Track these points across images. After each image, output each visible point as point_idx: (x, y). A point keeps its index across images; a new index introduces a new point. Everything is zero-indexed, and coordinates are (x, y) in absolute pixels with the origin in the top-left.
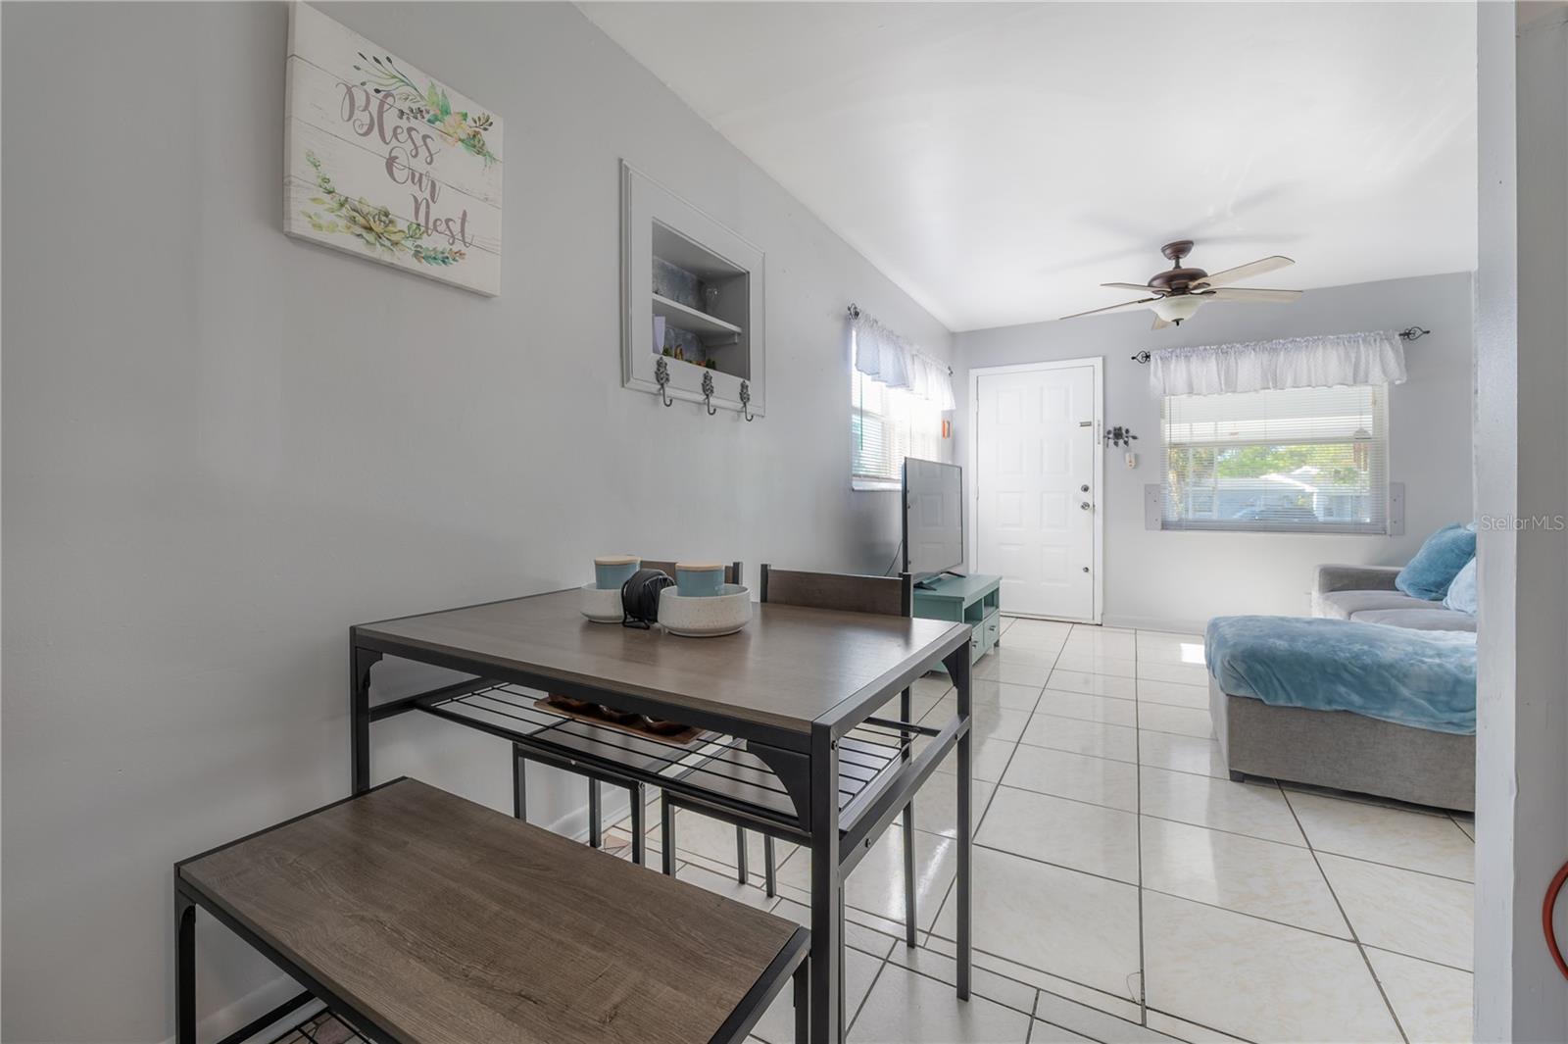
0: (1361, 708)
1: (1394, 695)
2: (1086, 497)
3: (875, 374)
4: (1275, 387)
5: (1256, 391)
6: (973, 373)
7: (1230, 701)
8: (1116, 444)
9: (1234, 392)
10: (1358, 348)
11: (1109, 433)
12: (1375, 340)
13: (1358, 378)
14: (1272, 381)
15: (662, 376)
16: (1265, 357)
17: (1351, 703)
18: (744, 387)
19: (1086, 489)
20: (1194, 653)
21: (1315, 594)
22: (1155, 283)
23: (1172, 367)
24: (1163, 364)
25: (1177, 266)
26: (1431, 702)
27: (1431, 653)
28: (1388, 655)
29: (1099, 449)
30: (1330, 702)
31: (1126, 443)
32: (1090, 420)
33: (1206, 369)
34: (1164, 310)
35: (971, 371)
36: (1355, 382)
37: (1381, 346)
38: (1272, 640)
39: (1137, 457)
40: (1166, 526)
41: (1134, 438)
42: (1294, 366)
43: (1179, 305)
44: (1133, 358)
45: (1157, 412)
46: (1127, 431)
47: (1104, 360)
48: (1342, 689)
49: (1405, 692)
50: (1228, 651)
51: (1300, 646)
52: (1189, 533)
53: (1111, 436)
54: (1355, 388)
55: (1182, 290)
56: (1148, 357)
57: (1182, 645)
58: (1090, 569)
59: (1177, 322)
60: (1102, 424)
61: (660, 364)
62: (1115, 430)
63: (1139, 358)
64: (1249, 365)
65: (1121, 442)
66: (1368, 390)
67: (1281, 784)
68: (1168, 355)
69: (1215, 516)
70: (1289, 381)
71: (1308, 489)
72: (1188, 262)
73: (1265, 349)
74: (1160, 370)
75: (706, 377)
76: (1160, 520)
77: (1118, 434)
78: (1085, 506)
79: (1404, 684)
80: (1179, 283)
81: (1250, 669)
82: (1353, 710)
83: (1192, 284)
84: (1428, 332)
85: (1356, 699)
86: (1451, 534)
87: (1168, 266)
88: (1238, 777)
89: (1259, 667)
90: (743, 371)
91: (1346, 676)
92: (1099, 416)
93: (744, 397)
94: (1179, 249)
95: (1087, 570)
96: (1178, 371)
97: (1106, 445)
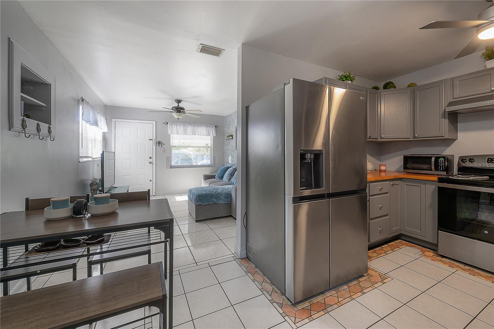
0: (217, 201)
1: (220, 198)
2: (151, 160)
3: (88, 121)
4: (194, 135)
5: (191, 135)
6: (114, 120)
7: (196, 206)
8: (159, 146)
9: (187, 135)
10: (208, 128)
11: (157, 142)
12: (211, 127)
13: (209, 135)
14: (194, 133)
15: (24, 126)
16: (193, 127)
17: (215, 201)
18: (49, 128)
19: (151, 158)
20: (185, 198)
21: (202, 180)
22: (174, 108)
23: (173, 127)
24: (171, 126)
25: (178, 105)
26: (225, 198)
27: (224, 190)
28: (219, 191)
29: (154, 147)
30: (212, 202)
31: (162, 145)
32: (152, 138)
33: (181, 128)
34: (175, 115)
36: (208, 135)
37: (212, 129)
38: (202, 192)
39: (164, 149)
40: (171, 167)
41: (164, 144)
42: (198, 130)
43: (179, 115)
45: (168, 137)
46: (162, 142)
47: (156, 122)
48: (214, 199)
49: (222, 197)
50: (195, 196)
51: (207, 192)
54: (208, 136)
55: (179, 112)
56: (167, 123)
57: (176, 197)
58: (152, 181)
59: (178, 119)
60: (155, 140)
61: (23, 121)
62: (159, 142)
63: (165, 123)
64: (189, 129)
65: (160, 145)
66: (210, 137)
67: (204, 220)
68: (172, 124)
69: (179, 164)
70: (197, 134)
71: (191, 153)
72: (181, 105)
74: (170, 127)
75: (38, 125)
77: (159, 143)
78: (150, 163)
79: (222, 196)
80: (179, 110)
81: (200, 198)
82: (215, 202)
83: (182, 111)
84: (219, 127)
85: (215, 200)
86: (223, 167)
87: (176, 105)
88: (197, 221)
89: (201, 198)
90: (48, 121)
91: (214, 196)
92: (154, 137)
93: (50, 132)
94: (179, 101)
95: (151, 181)
96: (174, 128)
97: (156, 146)
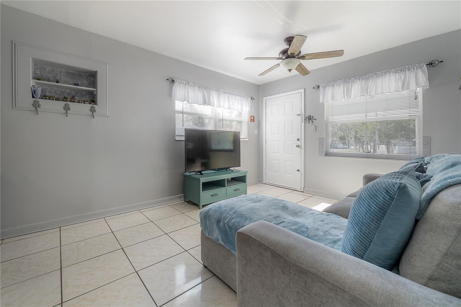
2: (299, 143)
8: (309, 122)
10: (406, 73)
11: (307, 118)
12: (414, 69)
16: (364, 82)
19: (298, 140)
23: (327, 90)
24: (324, 89)
29: (303, 124)
31: (312, 122)
32: (300, 113)
35: (264, 98)
37: (416, 71)
39: (316, 127)
41: (315, 119)
42: (375, 85)
44: (314, 88)
45: (321, 106)
46: (313, 117)
47: (304, 89)
52: (334, 157)
53: (307, 119)
56: (319, 87)
60: (304, 114)
62: (308, 116)
63: (316, 88)
65: (311, 121)
68: (325, 85)
70: (374, 92)
73: (363, 79)
74: (323, 92)
76: (325, 152)
77: (309, 118)
78: (298, 146)
84: (442, 62)
92: (303, 112)
95: (299, 170)
96: (329, 91)
97: (305, 123)
